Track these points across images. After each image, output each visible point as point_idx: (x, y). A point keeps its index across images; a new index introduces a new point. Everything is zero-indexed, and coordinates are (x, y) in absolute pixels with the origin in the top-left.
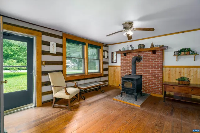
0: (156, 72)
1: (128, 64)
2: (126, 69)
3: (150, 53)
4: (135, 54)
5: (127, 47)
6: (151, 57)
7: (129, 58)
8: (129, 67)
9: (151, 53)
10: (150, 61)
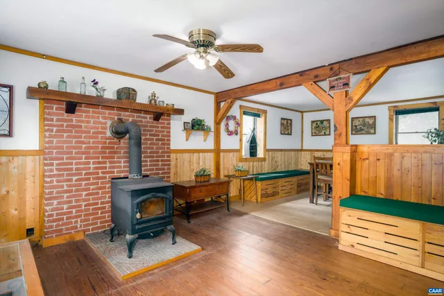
0: (160, 163)
1: (83, 143)
2: (71, 164)
3: (148, 116)
4: (107, 112)
5: (81, 81)
6: (150, 126)
7: (88, 122)
8: (83, 153)
9: (150, 118)
10: (148, 137)
